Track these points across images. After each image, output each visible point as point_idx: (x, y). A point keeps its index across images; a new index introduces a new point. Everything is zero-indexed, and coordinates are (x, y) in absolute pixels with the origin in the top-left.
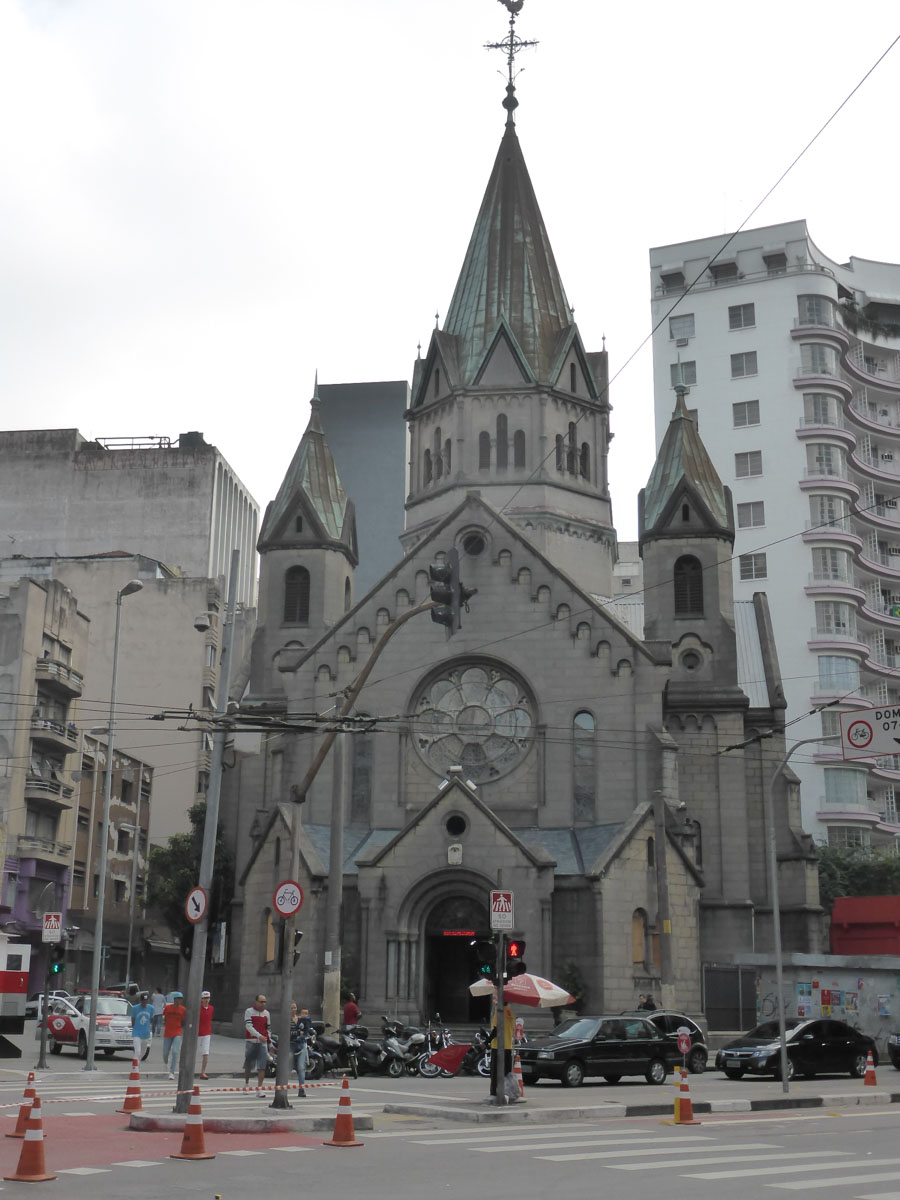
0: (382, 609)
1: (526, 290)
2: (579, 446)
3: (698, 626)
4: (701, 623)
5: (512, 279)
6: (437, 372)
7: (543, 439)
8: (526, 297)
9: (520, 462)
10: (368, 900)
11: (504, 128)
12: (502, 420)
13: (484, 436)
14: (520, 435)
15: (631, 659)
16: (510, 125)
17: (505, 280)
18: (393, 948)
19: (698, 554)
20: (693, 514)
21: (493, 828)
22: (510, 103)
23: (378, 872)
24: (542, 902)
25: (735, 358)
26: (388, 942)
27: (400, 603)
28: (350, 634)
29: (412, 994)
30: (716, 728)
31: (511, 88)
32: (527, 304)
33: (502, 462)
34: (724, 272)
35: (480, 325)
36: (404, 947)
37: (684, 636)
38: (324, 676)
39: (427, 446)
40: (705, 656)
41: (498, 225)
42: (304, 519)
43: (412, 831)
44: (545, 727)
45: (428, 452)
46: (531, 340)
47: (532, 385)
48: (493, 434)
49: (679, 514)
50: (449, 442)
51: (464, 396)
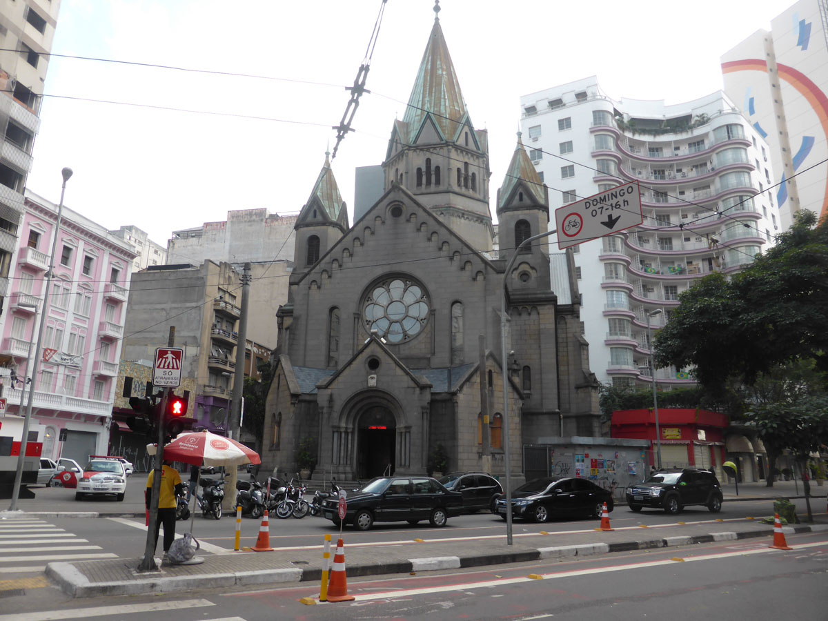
0: (345, 249)
1: (442, 97)
2: (470, 174)
3: (528, 257)
4: (530, 256)
5: (435, 93)
6: (396, 142)
7: (449, 169)
8: (442, 100)
9: (438, 182)
10: (323, 408)
11: (434, 21)
12: (428, 161)
13: (419, 170)
14: (438, 168)
15: (484, 271)
16: (437, 19)
17: (432, 93)
18: (336, 435)
19: (527, 218)
20: (525, 197)
21: (394, 365)
22: (437, 9)
23: (328, 391)
24: (423, 408)
25: (562, 145)
26: (333, 432)
27: (355, 245)
28: (329, 263)
29: (349, 462)
30: (538, 314)
32: (443, 103)
33: (429, 183)
34: (556, 104)
35: (418, 116)
36: (343, 435)
37: (520, 264)
38: (314, 287)
39: (392, 179)
40: (532, 274)
41: (429, 67)
42: (317, 211)
43: (349, 367)
44: (435, 310)
46: (444, 121)
47: (444, 142)
48: (424, 169)
49: (517, 197)
50: (402, 175)
51: (409, 150)
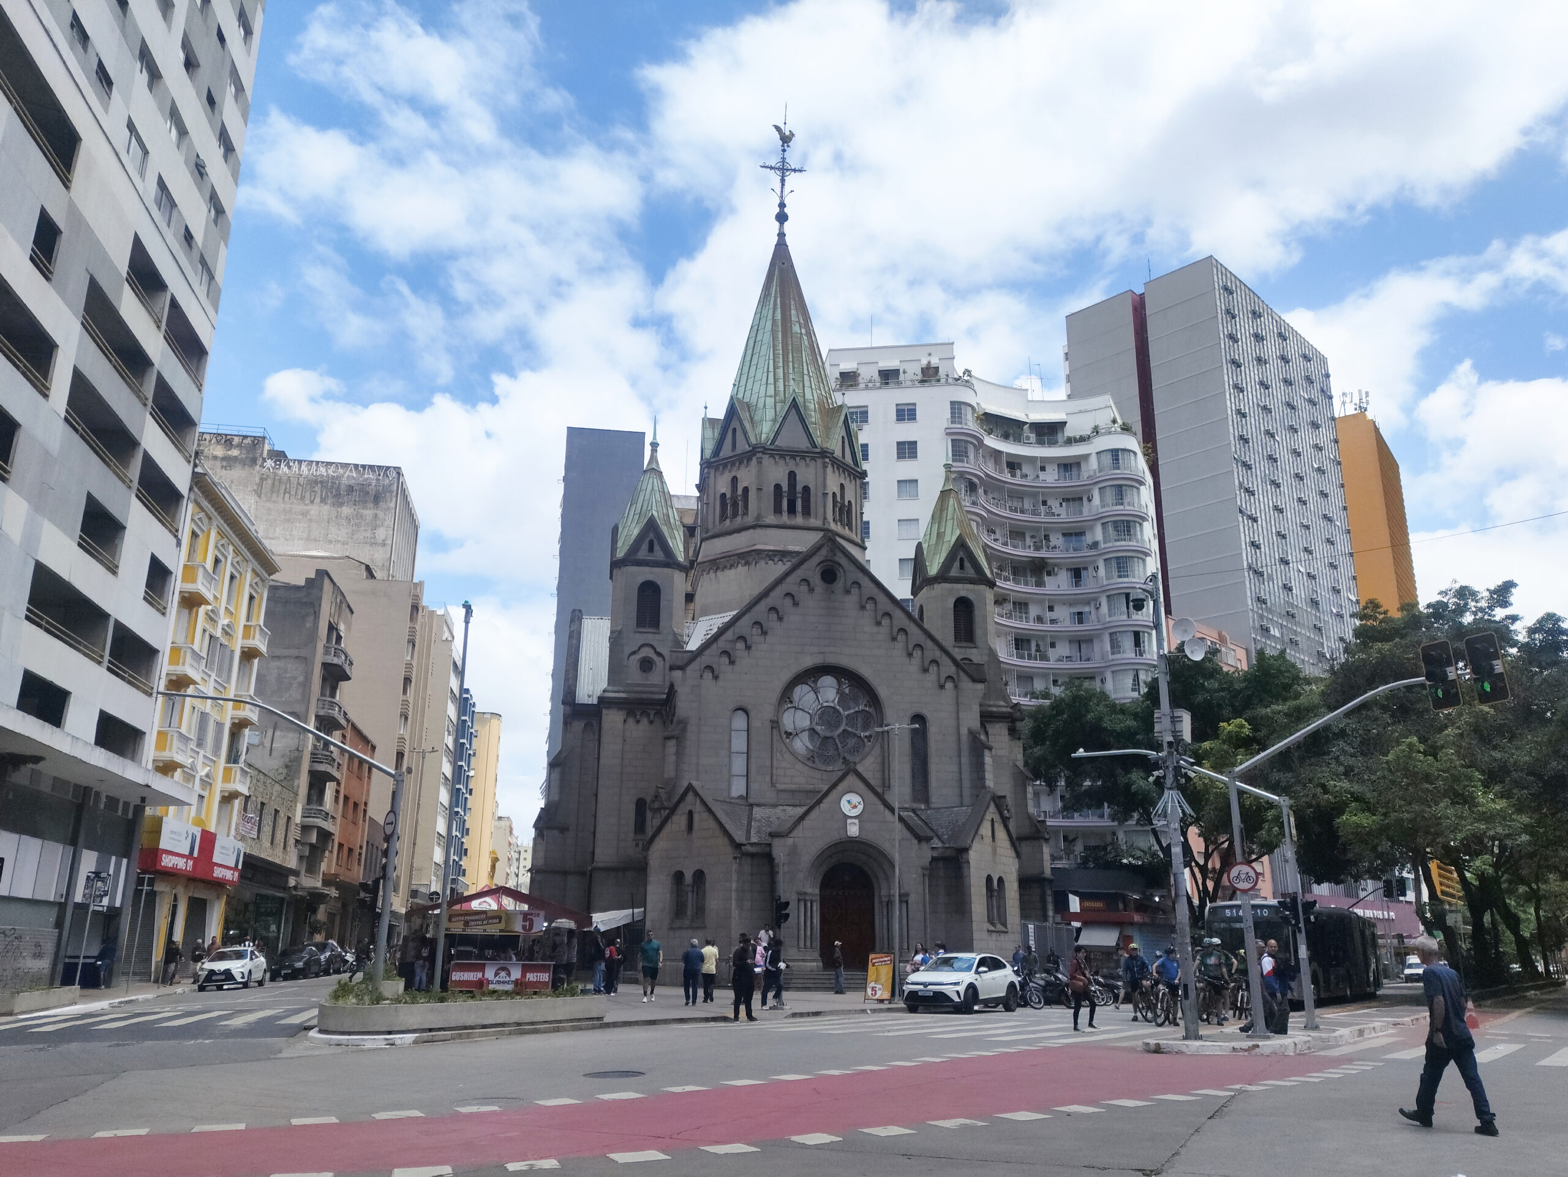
1: (806, 372)
2: (847, 502)
4: (974, 651)
5: (793, 361)
6: (734, 430)
7: (825, 495)
8: (806, 377)
9: (807, 512)
10: (781, 865)
11: (778, 237)
12: (792, 476)
13: (778, 487)
14: (806, 489)
15: (955, 676)
16: (781, 235)
17: (788, 362)
18: (802, 904)
19: (971, 596)
20: (967, 564)
21: (882, 807)
22: (782, 218)
23: (790, 841)
24: (923, 868)
26: (800, 901)
31: (782, 205)
32: (807, 383)
33: (792, 510)
36: (809, 905)
38: (708, 675)
39: (723, 491)
41: (779, 316)
42: (656, 542)
43: (817, 808)
45: (723, 496)
46: (813, 414)
47: (818, 450)
48: (785, 488)
49: (957, 564)
50: (746, 490)
51: (763, 453)
